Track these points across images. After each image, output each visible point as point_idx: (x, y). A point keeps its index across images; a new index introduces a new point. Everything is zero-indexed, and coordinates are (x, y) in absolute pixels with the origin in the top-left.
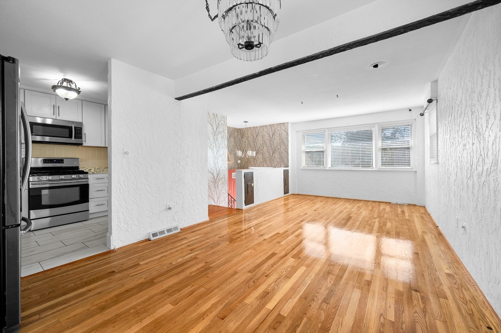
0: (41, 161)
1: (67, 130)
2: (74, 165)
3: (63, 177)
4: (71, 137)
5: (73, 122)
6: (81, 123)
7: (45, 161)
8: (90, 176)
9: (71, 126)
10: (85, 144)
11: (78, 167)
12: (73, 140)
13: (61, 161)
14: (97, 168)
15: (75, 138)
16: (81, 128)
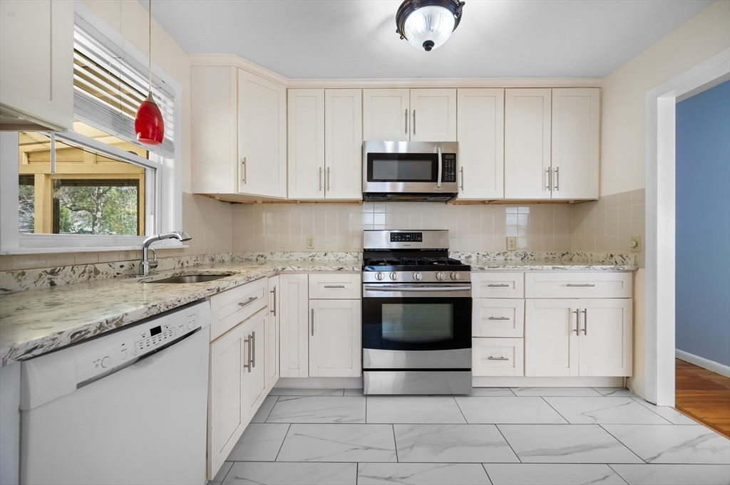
0: (387, 236)
1: (429, 164)
2: (440, 245)
3: (420, 276)
4: (434, 179)
5: (439, 144)
6: (456, 144)
7: (394, 237)
8: (474, 277)
9: (435, 152)
10: (462, 196)
11: (447, 250)
12: (439, 187)
13: (416, 236)
14: (482, 253)
15: (443, 180)
16: (455, 155)
